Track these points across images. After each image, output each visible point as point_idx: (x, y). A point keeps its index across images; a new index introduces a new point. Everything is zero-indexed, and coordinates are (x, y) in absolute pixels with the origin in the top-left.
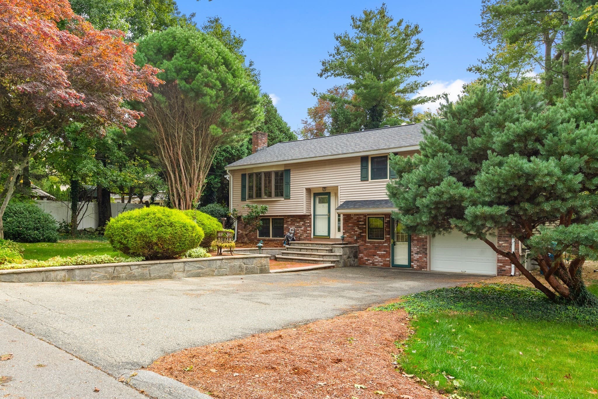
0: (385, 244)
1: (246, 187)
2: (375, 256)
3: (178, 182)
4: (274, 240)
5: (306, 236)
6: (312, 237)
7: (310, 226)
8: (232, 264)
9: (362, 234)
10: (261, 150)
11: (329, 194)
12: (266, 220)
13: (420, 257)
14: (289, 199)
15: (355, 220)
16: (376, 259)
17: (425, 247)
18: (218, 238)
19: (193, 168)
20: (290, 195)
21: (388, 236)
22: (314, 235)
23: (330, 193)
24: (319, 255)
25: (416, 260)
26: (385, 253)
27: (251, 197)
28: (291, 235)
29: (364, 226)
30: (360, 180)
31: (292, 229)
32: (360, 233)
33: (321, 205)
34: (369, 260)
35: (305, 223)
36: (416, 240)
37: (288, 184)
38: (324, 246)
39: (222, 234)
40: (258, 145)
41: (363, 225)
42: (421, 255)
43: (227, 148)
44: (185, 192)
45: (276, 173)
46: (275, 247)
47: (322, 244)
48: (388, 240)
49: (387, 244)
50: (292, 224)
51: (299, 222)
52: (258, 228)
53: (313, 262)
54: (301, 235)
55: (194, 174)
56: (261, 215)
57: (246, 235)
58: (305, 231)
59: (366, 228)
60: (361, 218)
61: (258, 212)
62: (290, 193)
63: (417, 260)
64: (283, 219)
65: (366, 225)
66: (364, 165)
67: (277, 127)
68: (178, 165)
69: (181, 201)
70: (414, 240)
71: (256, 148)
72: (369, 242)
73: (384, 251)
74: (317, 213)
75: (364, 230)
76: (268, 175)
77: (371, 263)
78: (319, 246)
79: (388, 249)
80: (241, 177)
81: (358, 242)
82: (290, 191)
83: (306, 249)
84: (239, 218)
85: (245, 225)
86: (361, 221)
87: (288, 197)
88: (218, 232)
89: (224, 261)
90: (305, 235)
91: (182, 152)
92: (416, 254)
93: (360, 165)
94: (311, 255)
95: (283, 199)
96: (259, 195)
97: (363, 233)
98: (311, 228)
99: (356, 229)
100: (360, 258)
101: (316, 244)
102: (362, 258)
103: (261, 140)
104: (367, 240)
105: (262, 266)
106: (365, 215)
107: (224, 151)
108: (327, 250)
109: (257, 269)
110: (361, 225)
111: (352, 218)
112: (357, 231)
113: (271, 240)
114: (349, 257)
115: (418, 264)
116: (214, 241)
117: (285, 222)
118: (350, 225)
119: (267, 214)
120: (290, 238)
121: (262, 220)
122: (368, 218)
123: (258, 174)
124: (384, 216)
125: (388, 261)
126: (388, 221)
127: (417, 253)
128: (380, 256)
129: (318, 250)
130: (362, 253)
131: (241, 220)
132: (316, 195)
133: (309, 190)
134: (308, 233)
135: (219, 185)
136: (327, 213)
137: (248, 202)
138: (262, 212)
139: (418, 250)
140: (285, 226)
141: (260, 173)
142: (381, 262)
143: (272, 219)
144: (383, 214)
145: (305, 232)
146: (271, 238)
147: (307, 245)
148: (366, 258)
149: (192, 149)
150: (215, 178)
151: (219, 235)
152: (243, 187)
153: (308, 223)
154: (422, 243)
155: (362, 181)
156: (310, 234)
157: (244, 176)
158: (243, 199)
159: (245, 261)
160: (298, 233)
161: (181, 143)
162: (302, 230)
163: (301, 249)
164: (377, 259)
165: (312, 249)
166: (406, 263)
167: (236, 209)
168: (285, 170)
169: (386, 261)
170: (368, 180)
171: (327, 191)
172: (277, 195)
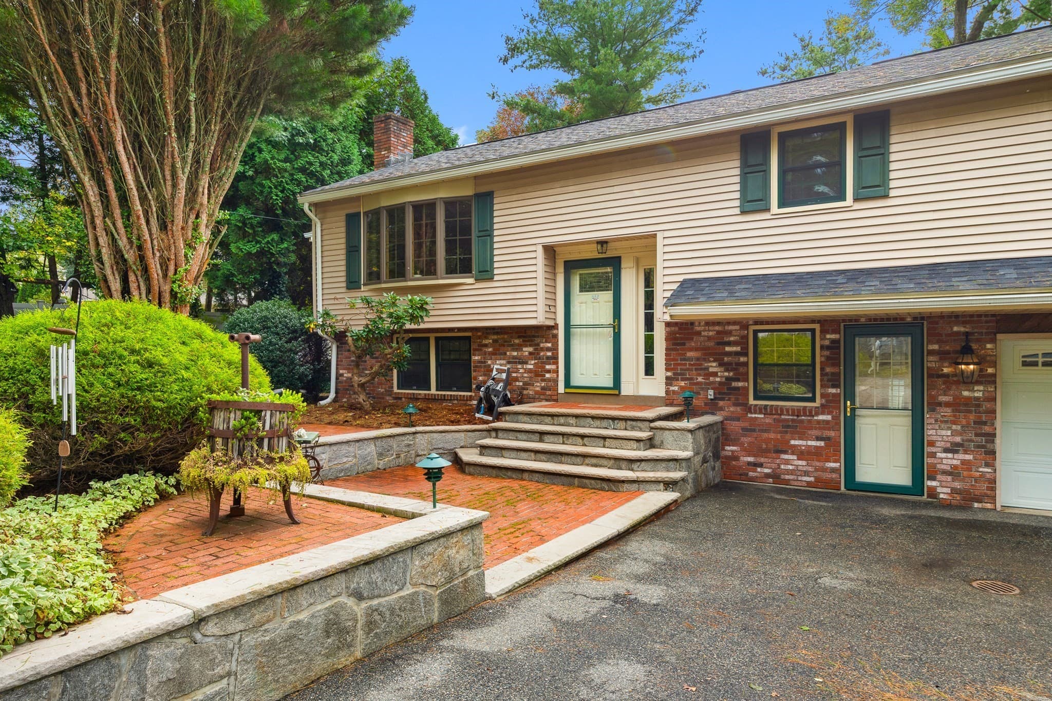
0: (821, 417)
1: (358, 251)
2: (785, 452)
3: (117, 212)
4: (443, 399)
5: (543, 388)
6: (561, 389)
7: (555, 359)
8: (278, 628)
9: (734, 384)
10: (397, 162)
11: (616, 262)
12: (419, 340)
13: (964, 462)
14: (491, 279)
15: (709, 338)
16: (787, 462)
17: (987, 429)
18: (211, 438)
19: (168, 162)
20: (492, 269)
21: (833, 391)
22: (567, 384)
23: (620, 258)
24: (617, 459)
25: (945, 472)
26: (822, 444)
27: (373, 277)
28: (500, 387)
29: (742, 359)
30: (737, 211)
31: (498, 367)
32: (728, 379)
33: (588, 296)
34: (761, 465)
35: (538, 349)
36: (947, 404)
37: (487, 234)
38: (622, 424)
39: (235, 421)
40: (388, 149)
41: (737, 354)
42: (969, 457)
43: (311, 164)
44: (140, 248)
45: (450, 204)
46: (453, 422)
47: (613, 419)
48: (830, 404)
49: (829, 418)
50: (498, 353)
51: (519, 348)
52: (398, 364)
53: (599, 484)
54: (525, 384)
55: (175, 186)
56: (408, 326)
57: (362, 386)
58: (538, 373)
59: (746, 364)
60: (730, 333)
61: (398, 318)
62: (492, 262)
63: (953, 473)
64: (469, 338)
65: (746, 354)
66: (752, 160)
67: (431, 131)
68: (109, 145)
69: (132, 278)
70: (940, 404)
71: (384, 157)
72: (761, 409)
73: (818, 439)
74: (575, 320)
75: (742, 370)
76: (425, 210)
77: (767, 476)
78: (605, 423)
79: (832, 434)
80: (343, 224)
81: (721, 409)
82: (492, 256)
83: (563, 435)
84: (340, 337)
85: (359, 357)
86: (729, 344)
87: (486, 274)
88: (213, 407)
89: (211, 628)
90: (538, 385)
91: (120, 95)
92: (946, 450)
93: (737, 163)
94: (585, 456)
95: (471, 281)
96: (398, 272)
97: (738, 380)
98: (557, 363)
99: (713, 367)
100: (727, 457)
101: (593, 418)
102: (736, 458)
103: (398, 136)
104: (752, 402)
105: (450, 579)
106: (743, 323)
107: (303, 170)
108: (638, 440)
109: (428, 602)
110: (729, 354)
111: (699, 333)
112: (715, 374)
113: (434, 399)
114: (705, 461)
115: (957, 485)
116: (193, 454)
117: (473, 346)
118: (690, 354)
119: (422, 326)
120: (497, 393)
121: (409, 341)
122: (756, 332)
123: (396, 213)
124: (817, 327)
125: (834, 470)
126: (833, 341)
127: (953, 449)
128: (802, 454)
129: (604, 438)
130: (734, 442)
131: (346, 343)
132: (571, 266)
133: (550, 251)
134: (549, 380)
135: (293, 258)
136: (608, 318)
137: (365, 291)
138: (413, 318)
139: (958, 439)
140: (476, 358)
141: (401, 208)
142: (806, 473)
143: (437, 339)
144: (813, 321)
145: (537, 375)
146: (433, 391)
147: (562, 420)
148: (751, 459)
149: (160, 84)
150: (282, 240)
151: (219, 422)
152: (352, 250)
153: (548, 349)
154: (972, 417)
155: (743, 212)
156: (556, 381)
157: (352, 220)
158: (352, 284)
159: (360, 580)
160: (516, 379)
161: (114, 64)
162: (530, 371)
163: (542, 434)
164: (791, 463)
165: (583, 436)
166: (901, 476)
167: (332, 313)
168: (477, 196)
169: (825, 470)
170: (768, 210)
171: (609, 254)
172: (451, 270)
